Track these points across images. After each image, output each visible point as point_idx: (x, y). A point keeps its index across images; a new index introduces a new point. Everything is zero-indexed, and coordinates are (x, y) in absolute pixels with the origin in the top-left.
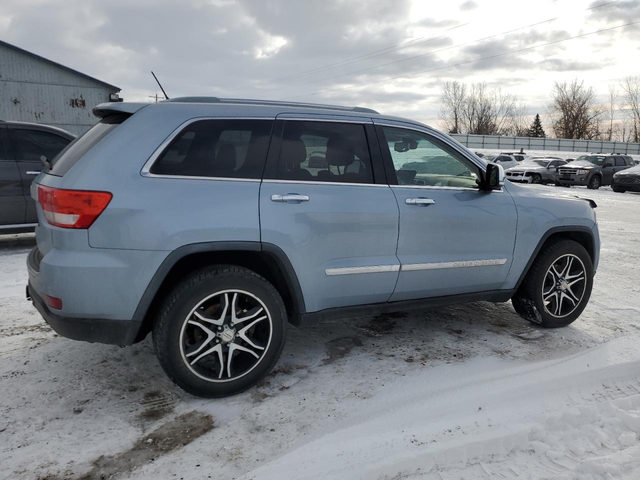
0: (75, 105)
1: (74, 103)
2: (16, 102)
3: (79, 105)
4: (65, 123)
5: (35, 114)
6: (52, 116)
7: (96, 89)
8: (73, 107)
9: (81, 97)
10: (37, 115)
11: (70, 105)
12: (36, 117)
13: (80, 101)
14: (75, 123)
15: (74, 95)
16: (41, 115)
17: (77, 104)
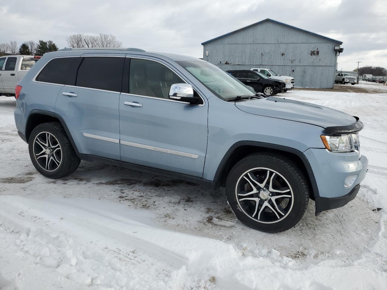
0: (313, 55)
1: (313, 53)
2: (283, 55)
3: (315, 54)
4: (305, 65)
5: (291, 60)
6: (299, 61)
7: (327, 44)
8: (312, 55)
9: (317, 49)
10: (292, 61)
11: (310, 54)
12: (291, 62)
13: (316, 52)
14: (311, 65)
15: (313, 49)
16: (294, 61)
17: (314, 54)
